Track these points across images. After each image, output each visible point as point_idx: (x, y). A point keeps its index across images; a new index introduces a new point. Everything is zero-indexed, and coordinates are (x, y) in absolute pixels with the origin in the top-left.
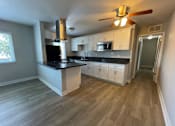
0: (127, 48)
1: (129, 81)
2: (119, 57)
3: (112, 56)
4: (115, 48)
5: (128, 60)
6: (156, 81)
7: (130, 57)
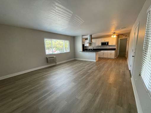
0: (115, 44)
1: (116, 58)
2: (111, 48)
3: (108, 47)
4: (110, 44)
5: (115, 49)
6: (127, 57)
7: (116, 48)
